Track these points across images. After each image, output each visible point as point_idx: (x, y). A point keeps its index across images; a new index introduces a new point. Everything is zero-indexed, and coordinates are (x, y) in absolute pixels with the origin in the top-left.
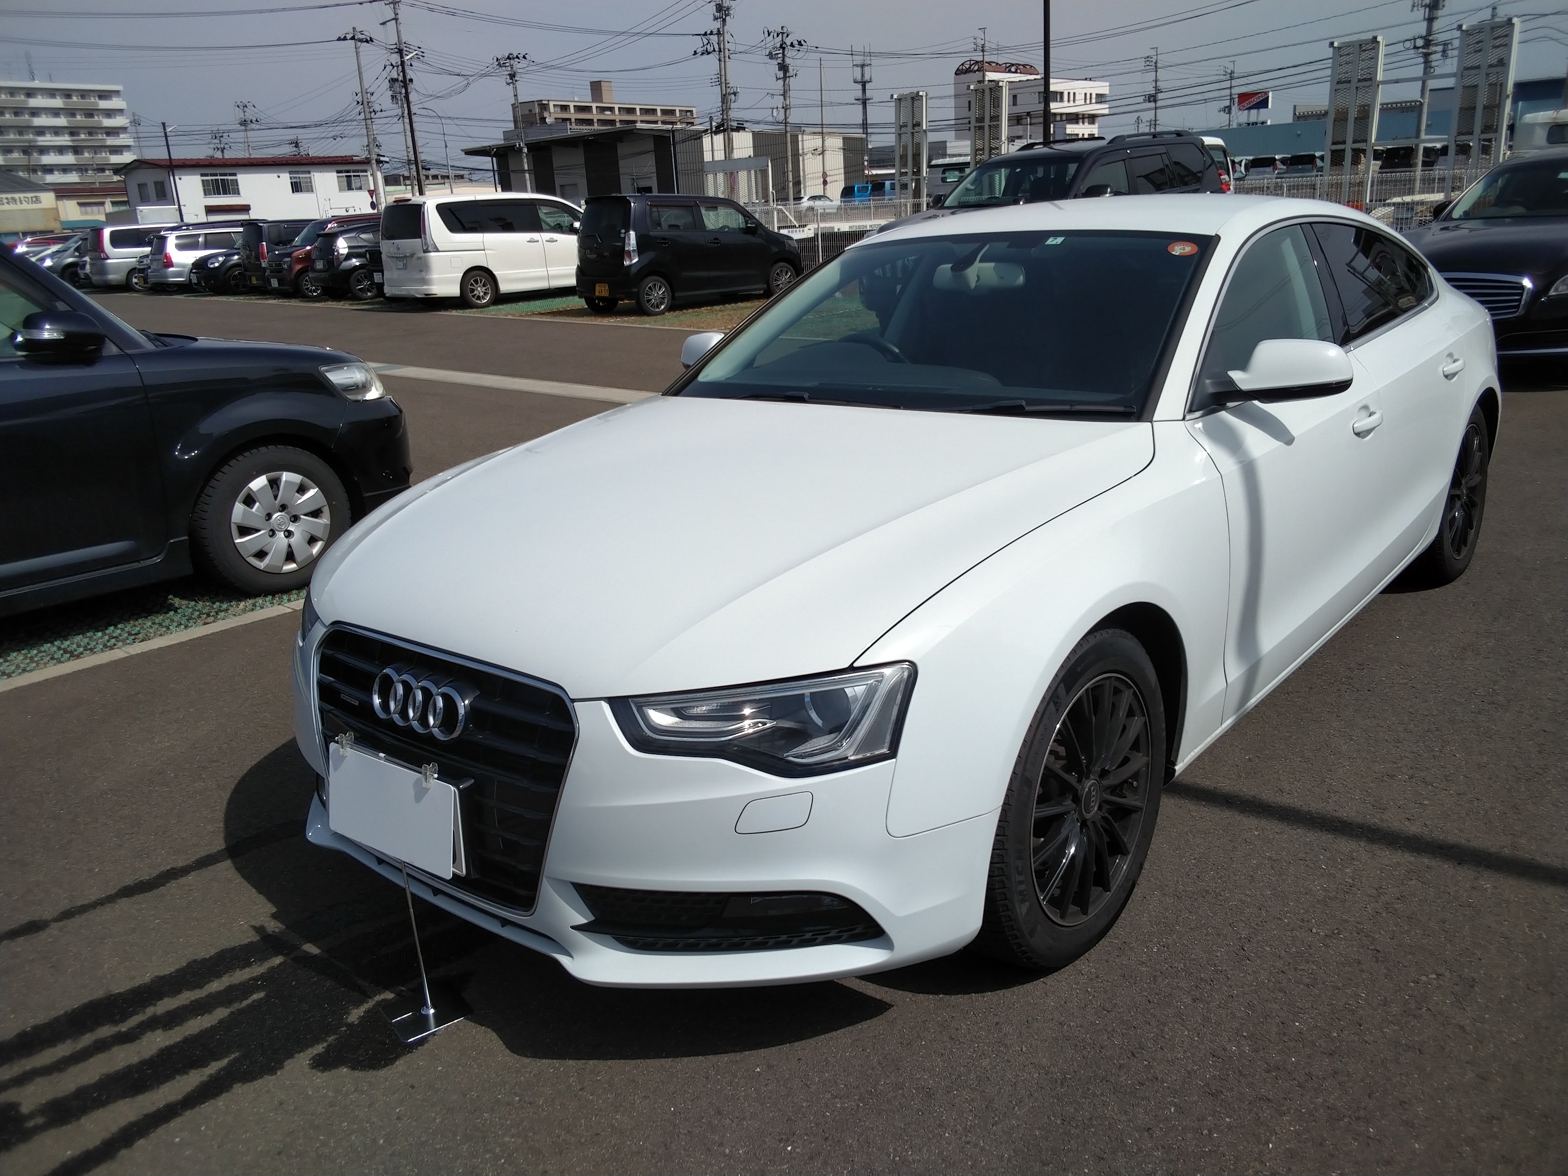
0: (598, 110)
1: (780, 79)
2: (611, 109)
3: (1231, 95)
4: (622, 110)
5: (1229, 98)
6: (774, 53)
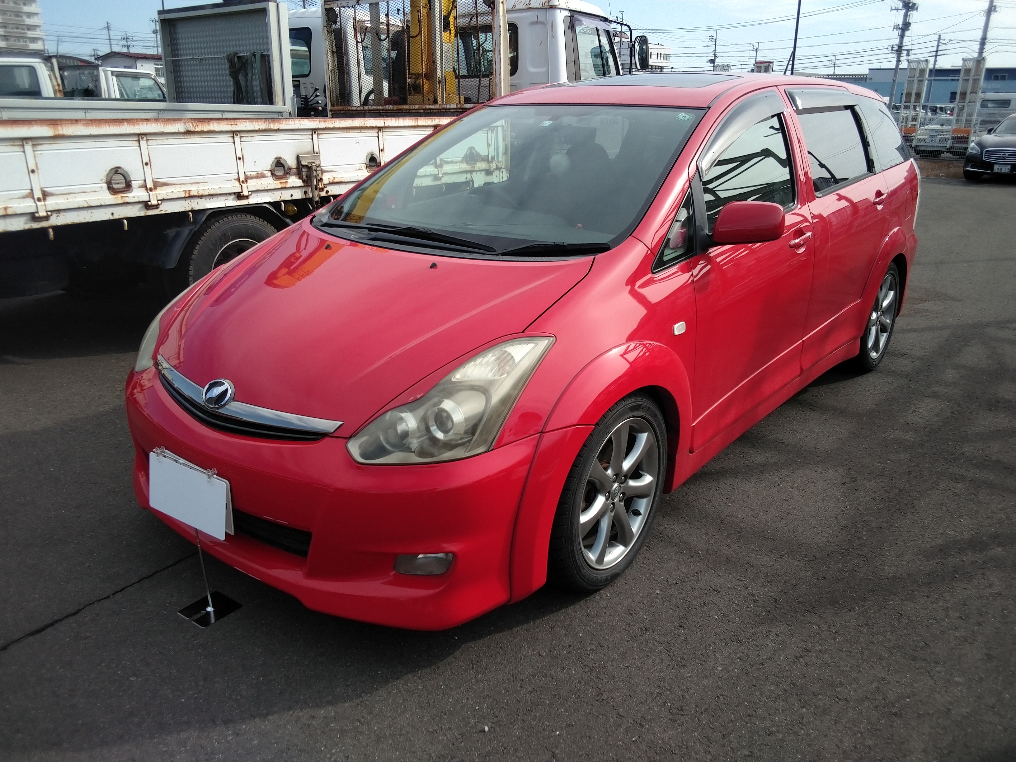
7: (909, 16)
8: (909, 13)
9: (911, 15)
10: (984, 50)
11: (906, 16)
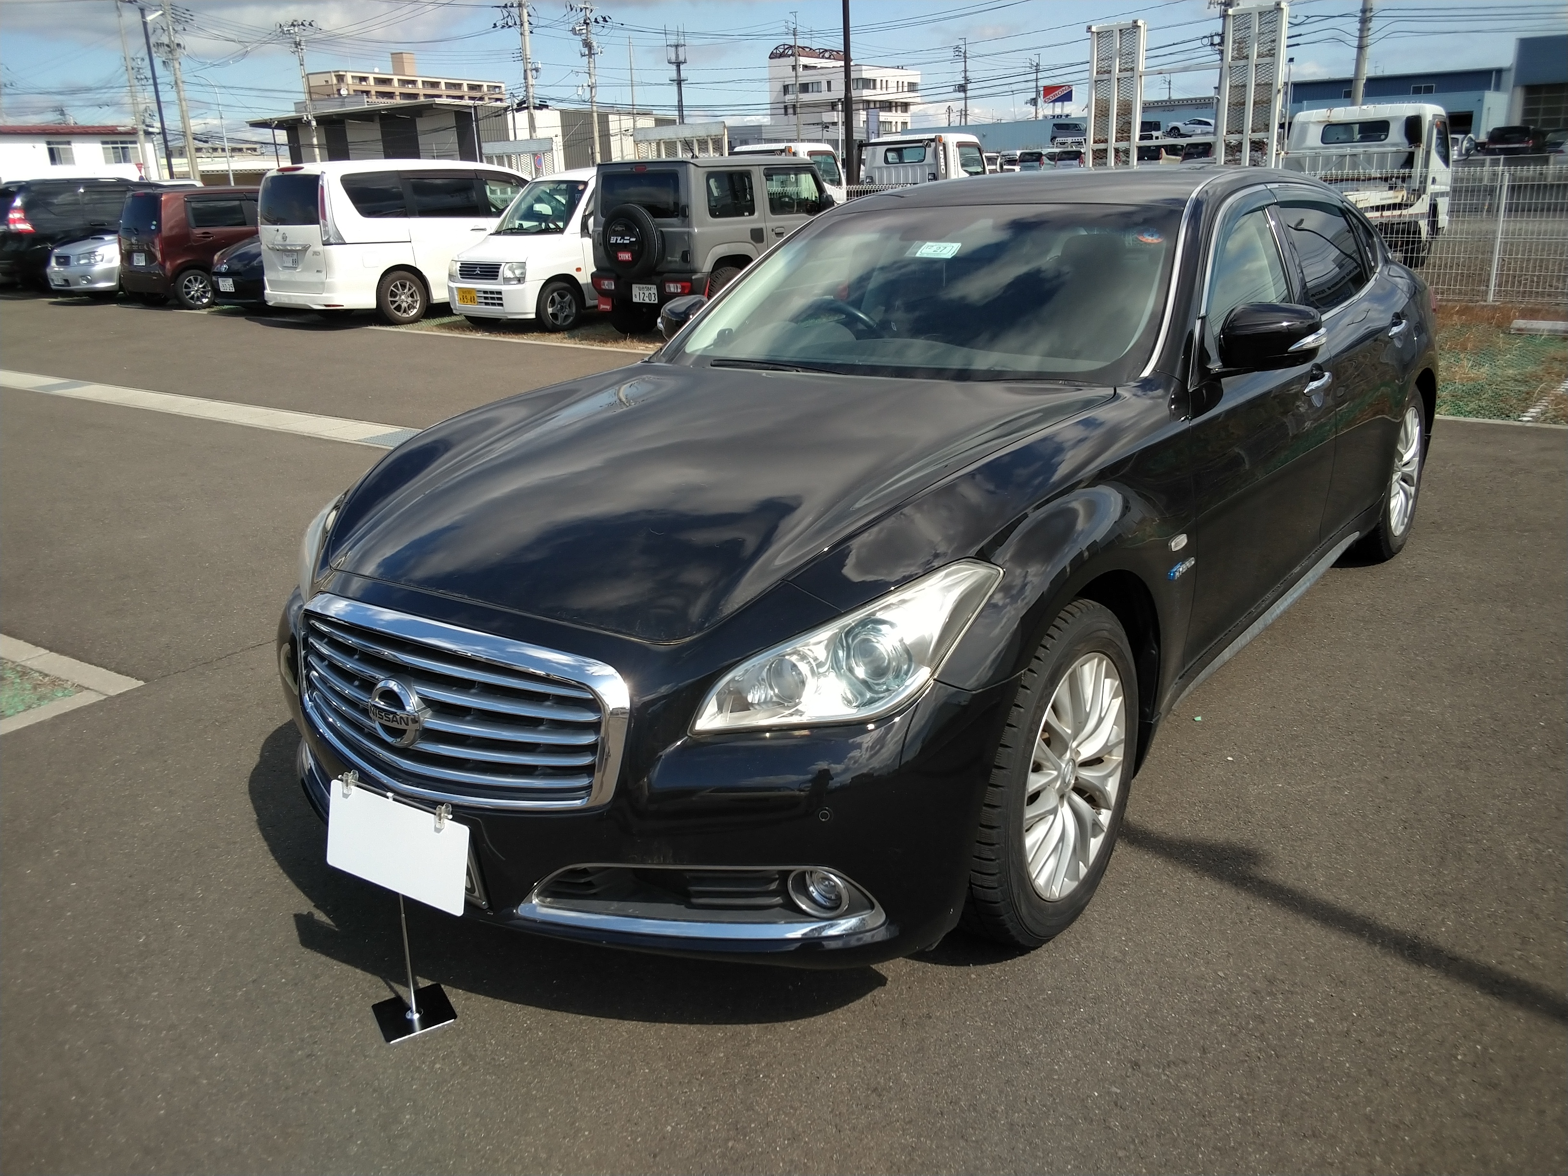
0: (400, 82)
1: (584, 56)
2: (414, 82)
3: (1037, 87)
4: (426, 84)
5: (1035, 90)
6: (578, 28)
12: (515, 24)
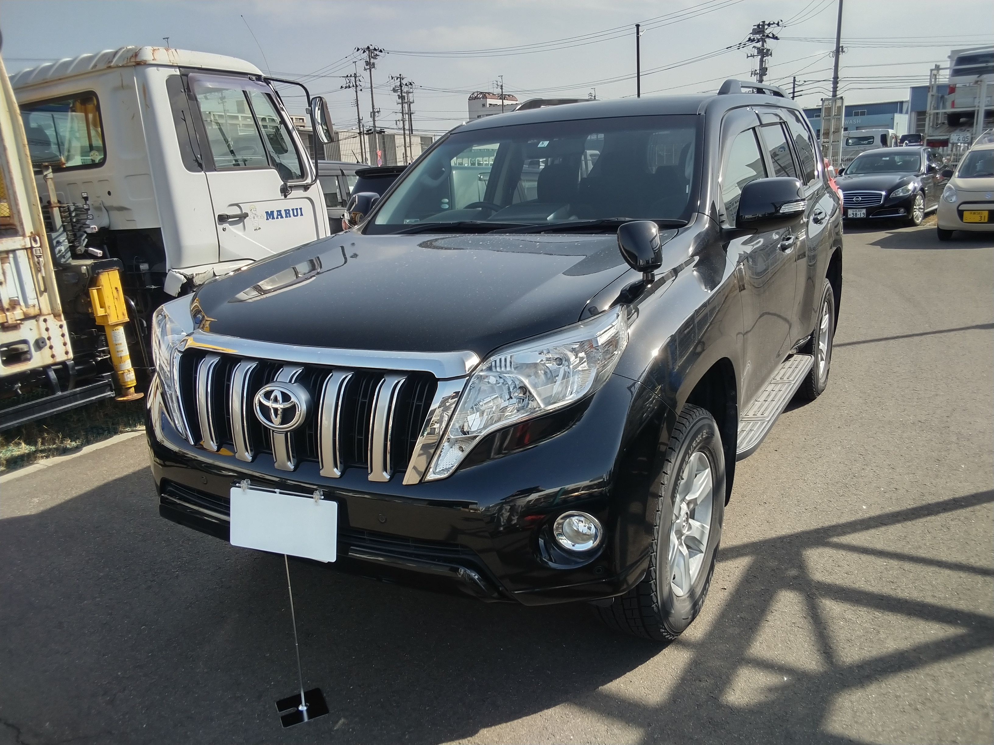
7: (765, 61)
8: (765, 58)
9: (766, 61)
10: (838, 89)
11: (762, 61)
12: (353, 86)
